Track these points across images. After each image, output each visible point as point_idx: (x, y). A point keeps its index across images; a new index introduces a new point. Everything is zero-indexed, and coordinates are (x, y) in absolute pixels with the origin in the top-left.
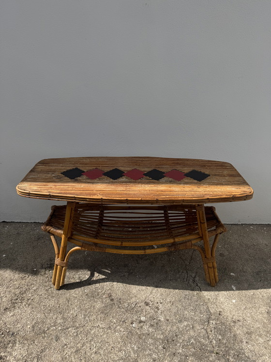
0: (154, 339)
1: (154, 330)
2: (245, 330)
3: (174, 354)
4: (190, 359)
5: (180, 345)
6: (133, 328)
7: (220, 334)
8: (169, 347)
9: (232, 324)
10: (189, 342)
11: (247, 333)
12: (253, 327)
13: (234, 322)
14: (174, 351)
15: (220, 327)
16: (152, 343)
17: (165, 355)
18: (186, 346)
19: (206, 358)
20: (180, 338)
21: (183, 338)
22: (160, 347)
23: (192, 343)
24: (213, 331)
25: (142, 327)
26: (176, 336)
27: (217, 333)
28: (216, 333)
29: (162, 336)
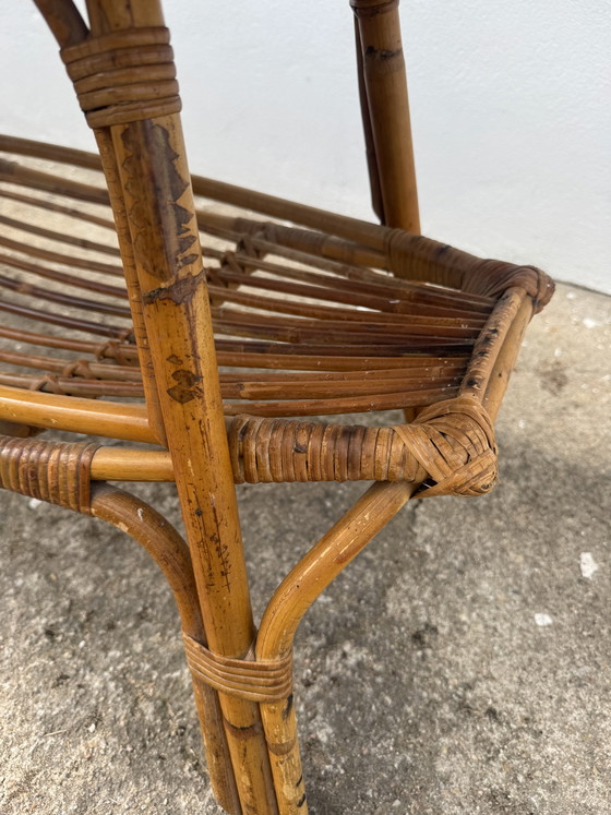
0: (50, 581)
1: (82, 553)
2: (496, 777)
3: (64, 677)
4: (96, 739)
5: (119, 661)
6: (23, 509)
7: (339, 723)
8: (75, 641)
9: (446, 712)
10: (166, 670)
11: (492, 797)
12: (553, 787)
13: (464, 708)
14: (72, 666)
15: (369, 690)
16: (28, 591)
17: (26, 661)
18: (137, 677)
19: (169, 780)
20: (145, 634)
21: (156, 638)
22: (39, 623)
23: (177, 681)
24: (316, 689)
25: (54, 521)
26: (141, 617)
27: (328, 709)
28: (320, 705)
29: (90, 588)
